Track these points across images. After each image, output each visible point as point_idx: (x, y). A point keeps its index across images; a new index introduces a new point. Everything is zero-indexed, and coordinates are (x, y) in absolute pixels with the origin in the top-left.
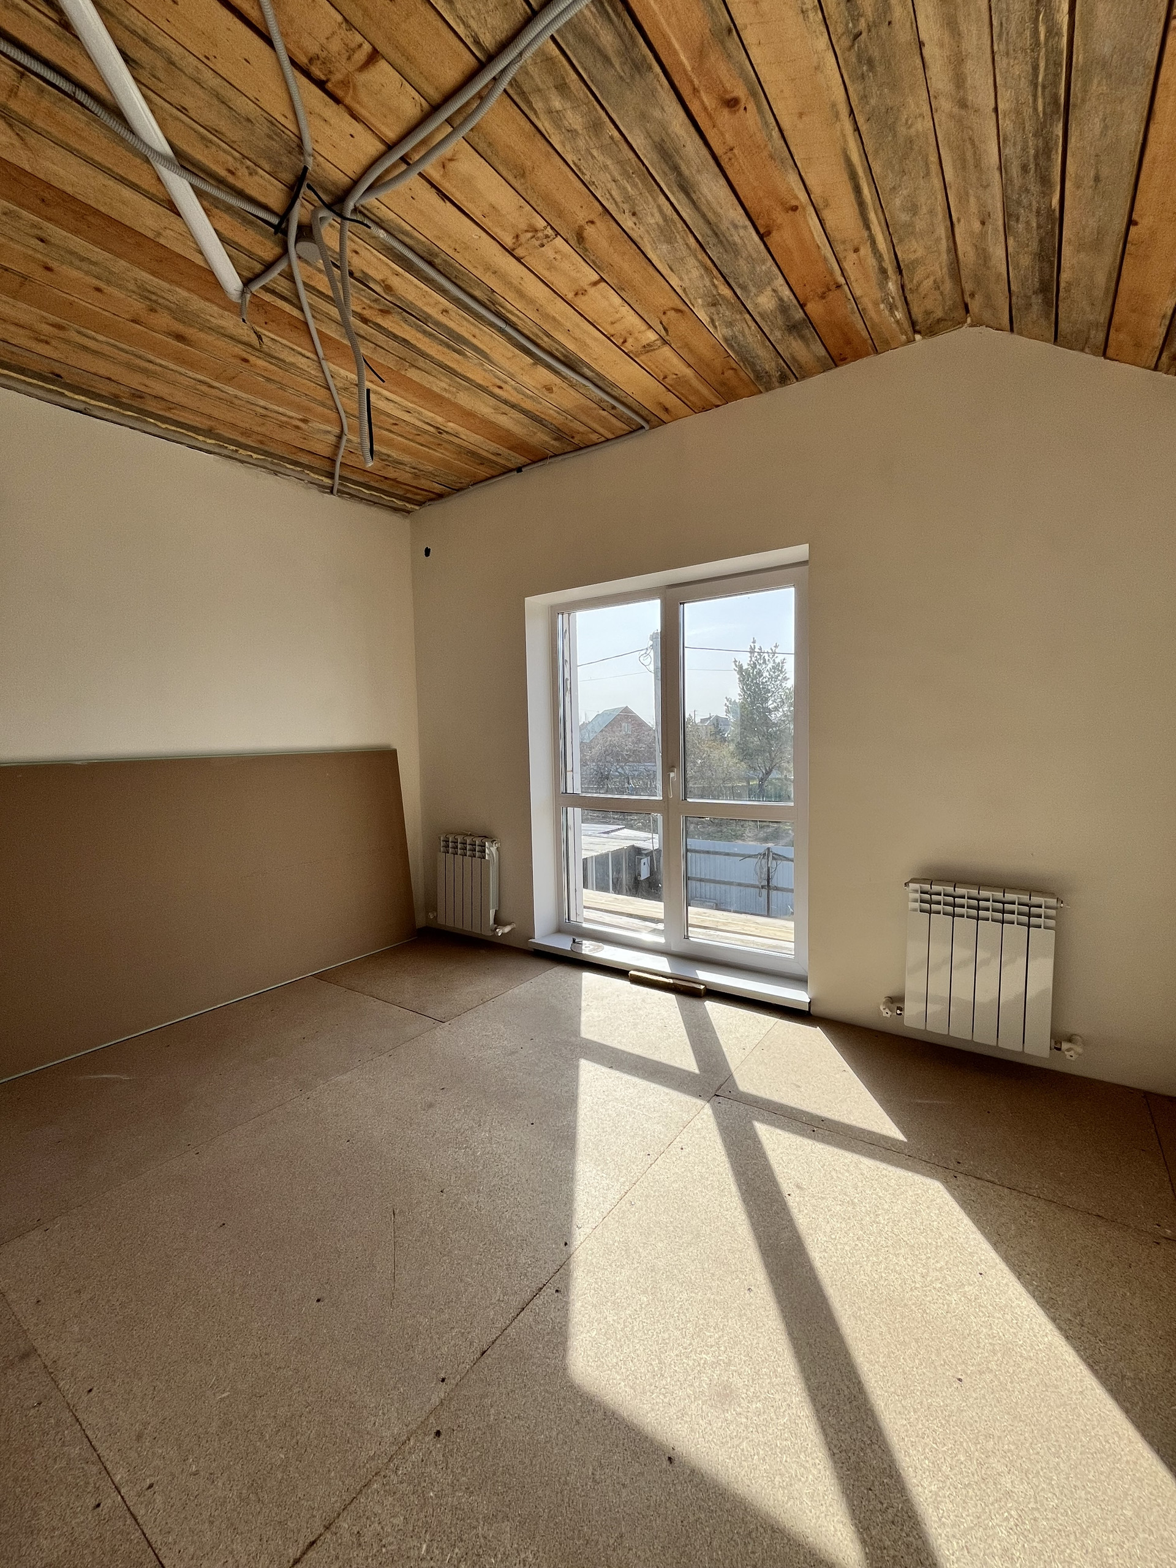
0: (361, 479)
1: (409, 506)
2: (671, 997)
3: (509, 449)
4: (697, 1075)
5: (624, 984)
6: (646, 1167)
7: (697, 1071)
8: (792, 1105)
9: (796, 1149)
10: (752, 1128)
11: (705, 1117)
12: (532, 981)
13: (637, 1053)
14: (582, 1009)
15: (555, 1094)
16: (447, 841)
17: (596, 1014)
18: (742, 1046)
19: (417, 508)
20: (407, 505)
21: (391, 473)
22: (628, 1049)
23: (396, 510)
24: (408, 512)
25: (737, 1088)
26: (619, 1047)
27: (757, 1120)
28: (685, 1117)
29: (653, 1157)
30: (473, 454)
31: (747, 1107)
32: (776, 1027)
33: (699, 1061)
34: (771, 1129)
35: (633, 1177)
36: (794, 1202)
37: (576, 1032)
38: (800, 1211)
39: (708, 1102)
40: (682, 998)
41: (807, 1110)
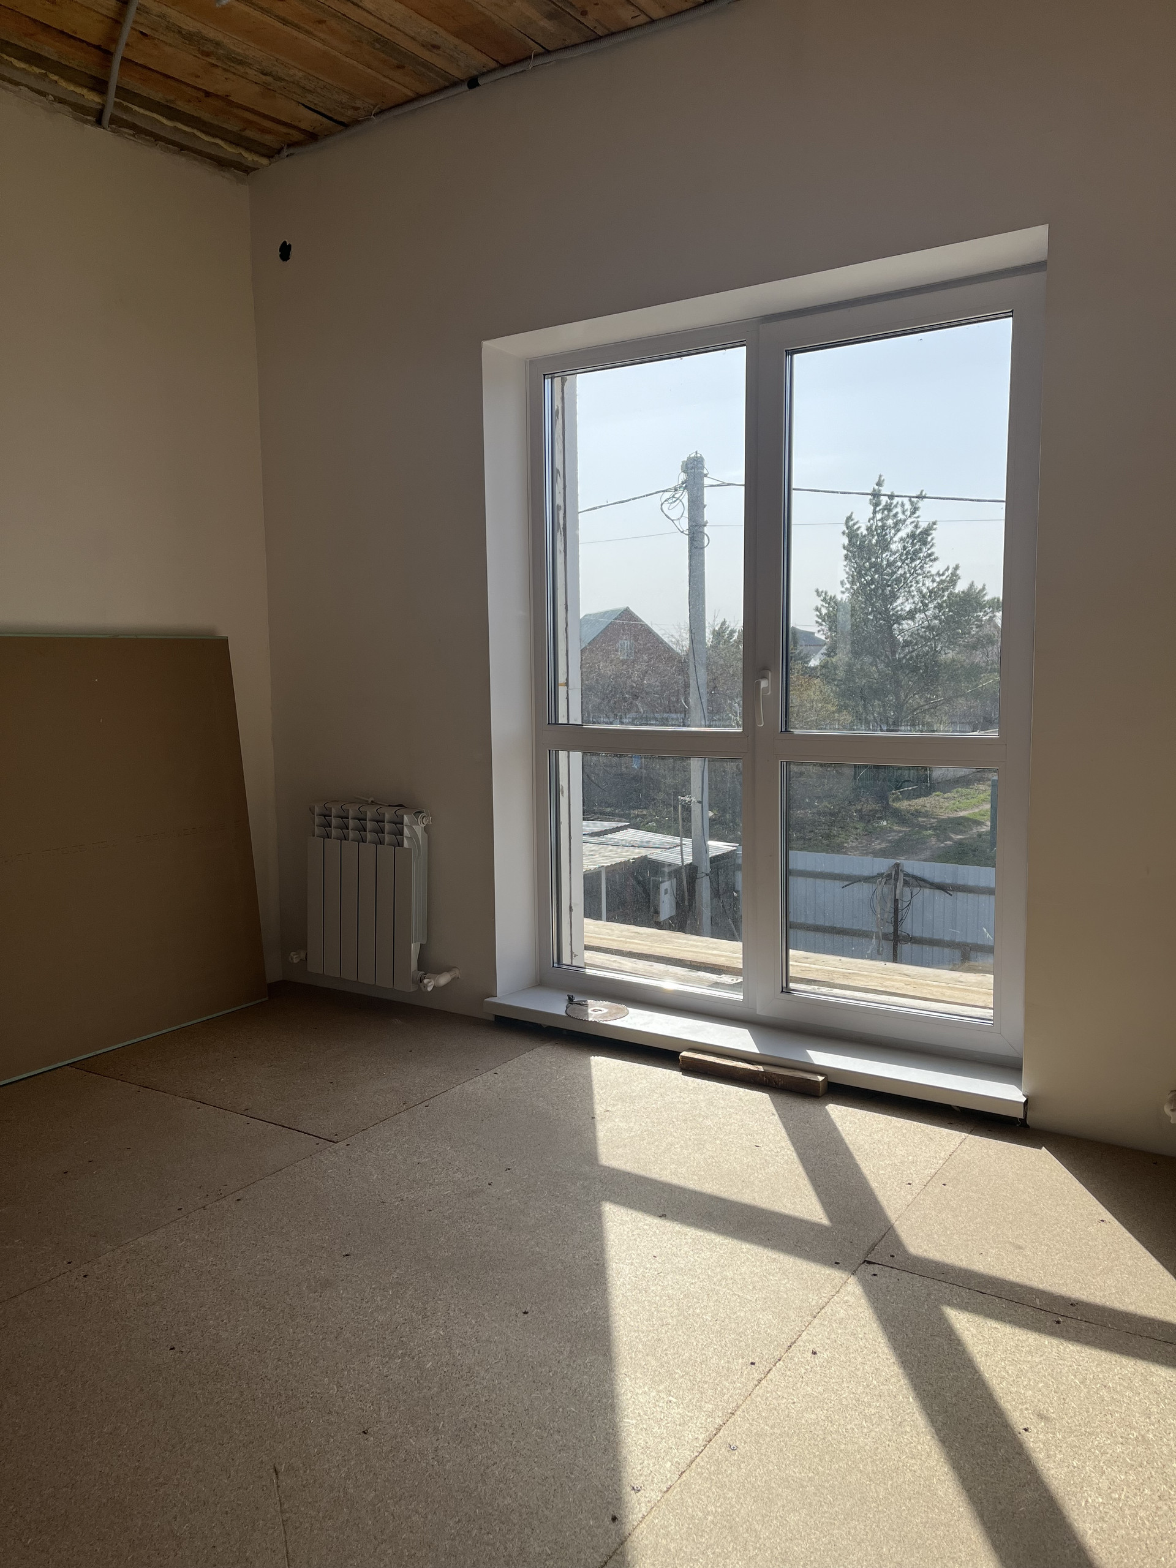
0: (158, 96)
1: (249, 157)
2: (760, 1099)
3: (457, 35)
4: (826, 1228)
5: (673, 1076)
6: (751, 1384)
7: (825, 1221)
8: (1012, 1278)
9: (1030, 1352)
10: (943, 1319)
11: (852, 1299)
12: (498, 1070)
13: (709, 1191)
14: (598, 1118)
15: (562, 1262)
16: (326, 815)
17: (623, 1125)
18: (905, 1179)
19: (264, 161)
20: (246, 154)
21: (219, 83)
22: (692, 1185)
23: (221, 163)
24: (247, 170)
25: (905, 1251)
26: (675, 1181)
27: (950, 1304)
28: (814, 1300)
29: (763, 1367)
30: (383, 44)
31: (927, 1282)
32: (964, 1146)
33: (827, 1204)
34: (979, 1320)
35: (728, 1402)
36: (1036, 1442)
37: (591, 1156)
38: (1049, 1456)
39: (854, 1273)
40: (782, 1099)
41: (1041, 1287)
